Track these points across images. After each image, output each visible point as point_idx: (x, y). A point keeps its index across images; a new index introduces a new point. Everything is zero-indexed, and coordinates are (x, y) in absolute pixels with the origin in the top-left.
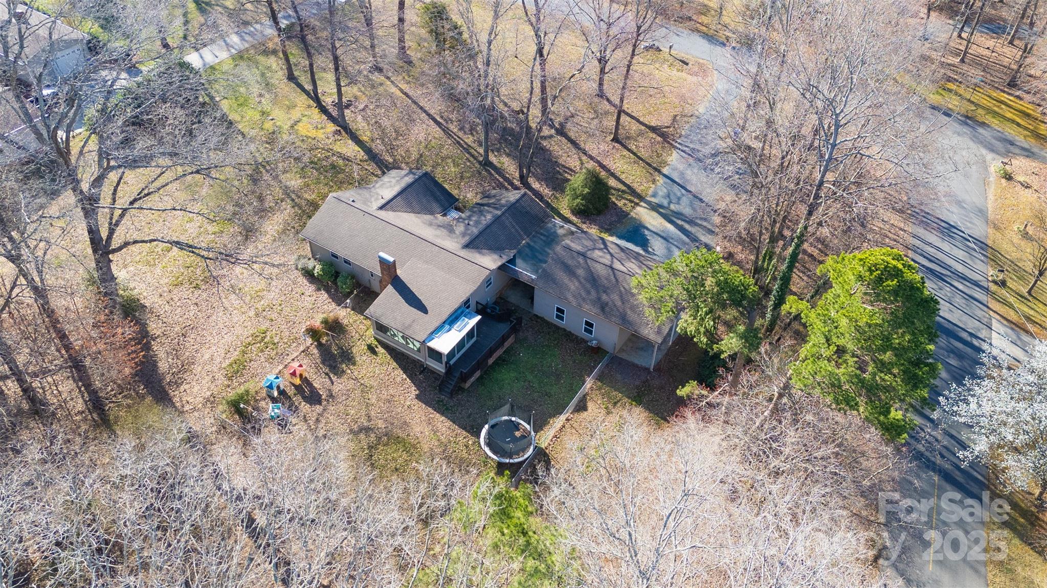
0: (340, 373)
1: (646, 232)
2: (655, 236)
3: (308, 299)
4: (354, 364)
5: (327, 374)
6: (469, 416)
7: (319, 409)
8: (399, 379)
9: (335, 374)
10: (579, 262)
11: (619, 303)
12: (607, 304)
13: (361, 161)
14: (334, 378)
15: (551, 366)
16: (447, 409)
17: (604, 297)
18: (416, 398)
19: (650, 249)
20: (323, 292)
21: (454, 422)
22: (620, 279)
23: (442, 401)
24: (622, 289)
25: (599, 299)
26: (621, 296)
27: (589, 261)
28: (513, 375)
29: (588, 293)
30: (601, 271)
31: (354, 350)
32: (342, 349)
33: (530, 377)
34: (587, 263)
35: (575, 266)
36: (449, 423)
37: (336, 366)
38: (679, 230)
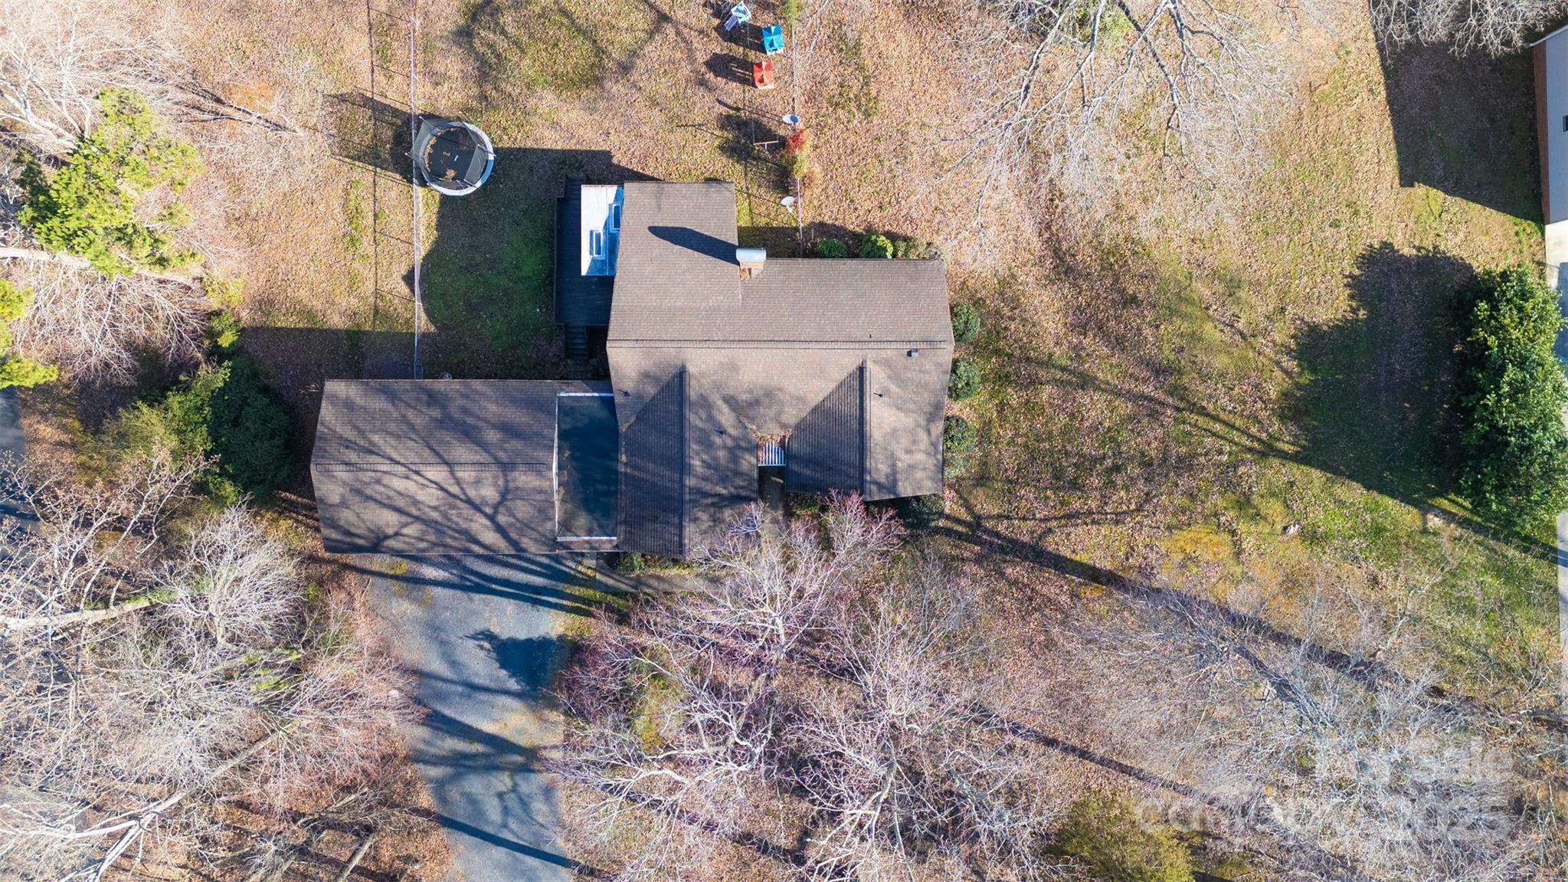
0: (726, 122)
1: (513, 685)
2: (492, 685)
3: (867, 205)
4: (721, 148)
5: (738, 109)
6: (531, 169)
7: (702, 57)
8: (651, 163)
9: (729, 117)
10: (505, 450)
11: (410, 414)
12: (429, 405)
13: (1050, 530)
14: (724, 110)
15: (491, 317)
16: (564, 162)
17: (436, 413)
18: (609, 152)
19: (486, 645)
20: (858, 230)
21: (543, 150)
22: (427, 452)
23: (578, 170)
24: (413, 436)
25: (443, 407)
26: (411, 426)
27: (489, 459)
28: (526, 271)
29: (465, 411)
30: (462, 452)
31: (739, 167)
32: (754, 159)
33: (504, 281)
34: (492, 455)
35: (505, 442)
36: (548, 145)
37: (739, 129)
38: (470, 728)
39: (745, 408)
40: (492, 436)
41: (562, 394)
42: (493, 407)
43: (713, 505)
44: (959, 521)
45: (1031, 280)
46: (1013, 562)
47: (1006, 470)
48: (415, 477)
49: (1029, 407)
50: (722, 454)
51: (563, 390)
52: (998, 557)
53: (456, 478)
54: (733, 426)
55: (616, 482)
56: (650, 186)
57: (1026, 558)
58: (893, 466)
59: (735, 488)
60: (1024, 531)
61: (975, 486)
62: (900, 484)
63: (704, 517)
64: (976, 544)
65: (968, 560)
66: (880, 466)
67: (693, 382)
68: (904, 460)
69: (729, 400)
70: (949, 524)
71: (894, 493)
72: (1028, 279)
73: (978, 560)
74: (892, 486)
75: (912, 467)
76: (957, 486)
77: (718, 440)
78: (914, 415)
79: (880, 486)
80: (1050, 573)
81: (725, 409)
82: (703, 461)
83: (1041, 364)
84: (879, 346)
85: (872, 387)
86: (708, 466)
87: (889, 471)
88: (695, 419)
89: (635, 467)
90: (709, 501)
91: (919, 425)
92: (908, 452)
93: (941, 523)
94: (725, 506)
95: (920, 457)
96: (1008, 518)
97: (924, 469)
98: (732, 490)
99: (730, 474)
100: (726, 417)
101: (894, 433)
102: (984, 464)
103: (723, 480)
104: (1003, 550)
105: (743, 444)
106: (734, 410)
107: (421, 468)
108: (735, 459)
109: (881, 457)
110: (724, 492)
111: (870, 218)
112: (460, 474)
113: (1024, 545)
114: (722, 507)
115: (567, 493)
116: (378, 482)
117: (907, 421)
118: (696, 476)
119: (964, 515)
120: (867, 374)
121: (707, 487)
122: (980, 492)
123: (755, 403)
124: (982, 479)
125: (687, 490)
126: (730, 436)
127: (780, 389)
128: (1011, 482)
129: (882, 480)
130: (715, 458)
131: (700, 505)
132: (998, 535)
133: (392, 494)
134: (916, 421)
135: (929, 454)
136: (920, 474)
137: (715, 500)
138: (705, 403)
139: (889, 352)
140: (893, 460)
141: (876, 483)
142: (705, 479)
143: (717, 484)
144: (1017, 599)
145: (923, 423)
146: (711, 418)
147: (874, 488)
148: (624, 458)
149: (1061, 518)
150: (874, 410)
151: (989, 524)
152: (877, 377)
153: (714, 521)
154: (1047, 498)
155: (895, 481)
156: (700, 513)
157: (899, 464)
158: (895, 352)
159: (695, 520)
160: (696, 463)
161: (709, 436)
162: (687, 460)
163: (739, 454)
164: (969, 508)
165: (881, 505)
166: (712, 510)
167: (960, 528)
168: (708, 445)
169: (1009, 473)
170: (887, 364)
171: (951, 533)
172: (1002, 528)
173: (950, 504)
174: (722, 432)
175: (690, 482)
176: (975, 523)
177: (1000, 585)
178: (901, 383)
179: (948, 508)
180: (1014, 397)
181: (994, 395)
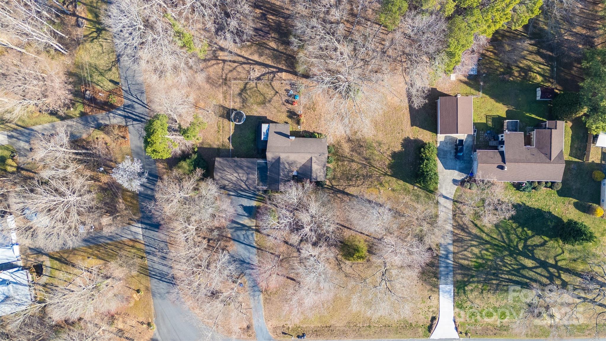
0: (288, 111)
1: (246, 214)
2: (242, 214)
3: (314, 127)
4: (287, 116)
5: (290, 109)
7: (284, 100)
10: (248, 171)
11: (231, 164)
12: (234, 162)
13: (346, 188)
14: (288, 109)
15: (244, 146)
16: (258, 118)
17: (235, 164)
18: (266, 116)
19: (242, 207)
20: (312, 132)
21: (254, 116)
22: (234, 171)
23: (261, 120)
24: (232, 168)
25: (237, 163)
26: (231, 166)
28: (251, 138)
29: (241, 164)
30: (240, 171)
31: (291, 120)
32: (293, 119)
33: (246, 140)
34: (245, 172)
35: (248, 169)
37: (290, 113)
38: (239, 222)
39: (290, 164)
40: (245, 168)
41: (258, 161)
42: (245, 163)
44: (329, 186)
46: (339, 194)
48: (232, 175)
49: (343, 165)
52: (336, 193)
54: (288, 168)
55: (267, 177)
56: (274, 124)
57: (341, 193)
59: (288, 179)
60: (341, 188)
62: (318, 179)
63: (283, 184)
64: (332, 190)
65: (331, 193)
67: (281, 160)
69: (288, 163)
72: (343, 142)
73: (333, 193)
74: (316, 179)
75: (320, 176)
76: (329, 179)
78: (321, 166)
80: (345, 196)
83: (345, 157)
84: (314, 154)
85: (313, 161)
86: (284, 175)
87: (316, 176)
88: (282, 166)
89: (271, 175)
90: (284, 181)
91: (321, 168)
92: (319, 173)
93: (326, 186)
94: (287, 182)
100: (287, 166)
101: (317, 169)
102: (334, 176)
103: (286, 177)
104: (337, 191)
105: (290, 171)
108: (288, 174)
109: (314, 174)
110: (286, 179)
111: (314, 130)
112: (240, 175)
113: (341, 191)
115: (258, 179)
116: (225, 176)
117: (319, 167)
120: (312, 159)
122: (333, 181)
123: (292, 163)
124: (334, 178)
125: (280, 179)
127: (297, 161)
128: (339, 179)
130: (285, 173)
131: (282, 182)
132: (336, 189)
133: (228, 178)
135: (323, 173)
136: (322, 177)
138: (283, 163)
140: (317, 174)
142: (283, 177)
144: (339, 201)
146: (284, 166)
147: (313, 179)
148: (268, 173)
149: (348, 186)
150: (313, 165)
151: (335, 187)
152: (314, 159)
154: (345, 182)
158: (317, 155)
159: (281, 184)
160: (282, 174)
161: (284, 169)
162: (280, 173)
164: (331, 184)
165: (314, 182)
168: (284, 171)
169: (339, 177)
170: (316, 157)
171: (327, 188)
172: (337, 187)
173: (328, 183)
174: (286, 169)
175: (280, 177)
176: (332, 186)
177: (336, 198)
178: (318, 161)
179: (327, 183)
180: (340, 163)
181: (336, 163)
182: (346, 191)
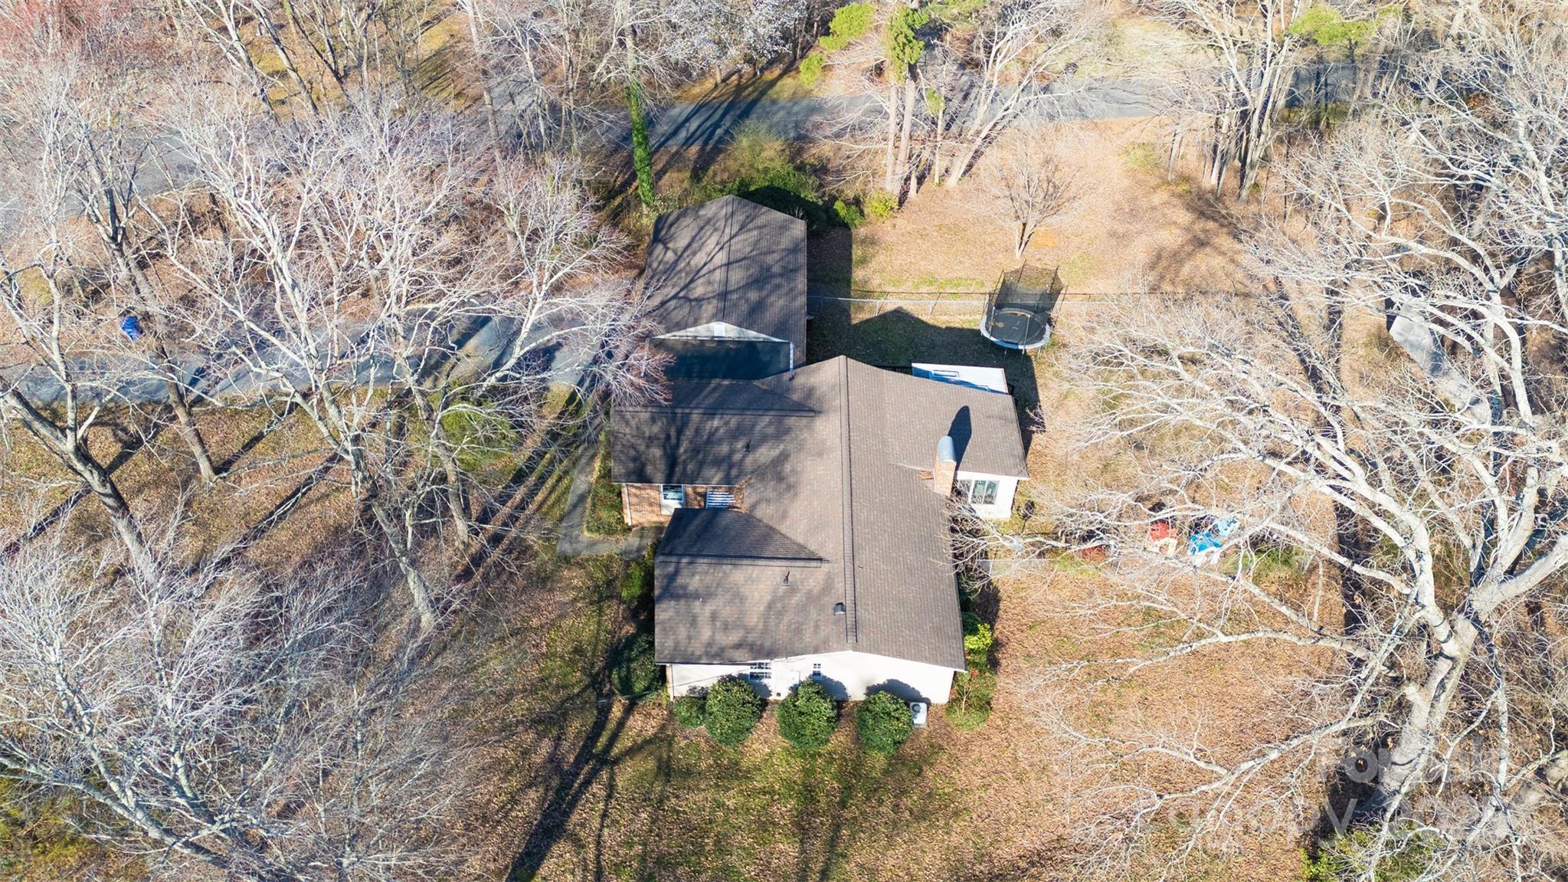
11: (775, 256)
12: (784, 268)
17: (776, 270)
22: (741, 256)
24: (755, 253)
25: (781, 276)
26: (764, 254)
27: (731, 289)
29: (777, 287)
30: (738, 275)
34: (735, 291)
35: (747, 301)
39: (776, 473)
41: (792, 346)
42: (781, 302)
43: (668, 437)
44: (614, 738)
45: (955, 839)
46: (544, 800)
47: (677, 797)
48: (717, 249)
49: (764, 826)
50: (725, 449)
51: (796, 347)
52: (555, 782)
53: (714, 270)
54: (755, 461)
55: (701, 377)
56: (1019, 448)
57: (546, 815)
58: (696, 596)
59: (685, 461)
60: (585, 815)
61: (659, 760)
62: (673, 603)
63: (656, 429)
64: (576, 758)
65: (557, 747)
66: (697, 577)
67: (804, 421)
68: (703, 610)
69: (784, 457)
70: (611, 725)
71: (661, 597)
72: (958, 836)
73: (553, 759)
74: (670, 593)
75: (694, 622)
76: (661, 739)
77: (740, 445)
78: (761, 626)
79: (672, 577)
80: (518, 845)
81: (775, 453)
82: (717, 429)
83: (832, 842)
84: (849, 575)
85: (797, 571)
86: (712, 434)
87: (691, 588)
88: (764, 423)
89: (715, 389)
90: (673, 433)
91: (748, 630)
92: (714, 616)
93: (617, 711)
94: (665, 449)
95: (706, 633)
96: (609, 796)
97: (689, 638)
98: (683, 457)
99: (701, 456)
100: (765, 454)
101: (738, 597)
102: (688, 773)
103: (696, 451)
104: (565, 787)
105: (734, 472)
106: (773, 461)
107: (726, 250)
108: (717, 462)
109: (708, 579)
110: (682, 450)
111: (1014, 644)
112: (718, 271)
113: (567, 814)
114: (664, 446)
115: (694, 345)
116: (716, 230)
117: (754, 617)
118: (701, 422)
119: (625, 743)
120: (814, 564)
121: (689, 433)
122: (651, 764)
123: (780, 478)
124: (666, 770)
125: (687, 411)
126: (744, 457)
127: (796, 495)
128: (661, 801)
129: (680, 580)
130: (720, 441)
131: (668, 424)
132: (587, 783)
133: (704, 239)
134: (753, 629)
135: (709, 645)
136: (683, 632)
137: (673, 441)
138: (781, 433)
139: (841, 584)
140: (705, 596)
141: (677, 572)
142: (697, 431)
143: (691, 442)
144: (489, 801)
145: (751, 638)
146: (764, 439)
147: (671, 569)
148: (726, 382)
149: (599, 863)
150: (769, 572)
151: (604, 775)
152: (811, 578)
153: (650, 438)
154: (630, 845)
155: (676, 597)
156: (660, 424)
157: (697, 603)
158: (842, 590)
159: (653, 420)
160: (716, 423)
161: (744, 435)
162: (720, 411)
163: (725, 466)
164: (631, 752)
165: (648, 581)
166: (663, 436)
167: (603, 740)
168: (734, 435)
169: (673, 800)
170: (827, 587)
171: (599, 726)
172: (595, 788)
173: (641, 725)
174: (748, 448)
175: (696, 417)
176: (606, 760)
177: (514, 782)
178: (803, 608)
179: (636, 722)
180: (785, 809)
181: (789, 784)
182: (560, 855)
